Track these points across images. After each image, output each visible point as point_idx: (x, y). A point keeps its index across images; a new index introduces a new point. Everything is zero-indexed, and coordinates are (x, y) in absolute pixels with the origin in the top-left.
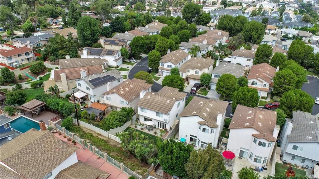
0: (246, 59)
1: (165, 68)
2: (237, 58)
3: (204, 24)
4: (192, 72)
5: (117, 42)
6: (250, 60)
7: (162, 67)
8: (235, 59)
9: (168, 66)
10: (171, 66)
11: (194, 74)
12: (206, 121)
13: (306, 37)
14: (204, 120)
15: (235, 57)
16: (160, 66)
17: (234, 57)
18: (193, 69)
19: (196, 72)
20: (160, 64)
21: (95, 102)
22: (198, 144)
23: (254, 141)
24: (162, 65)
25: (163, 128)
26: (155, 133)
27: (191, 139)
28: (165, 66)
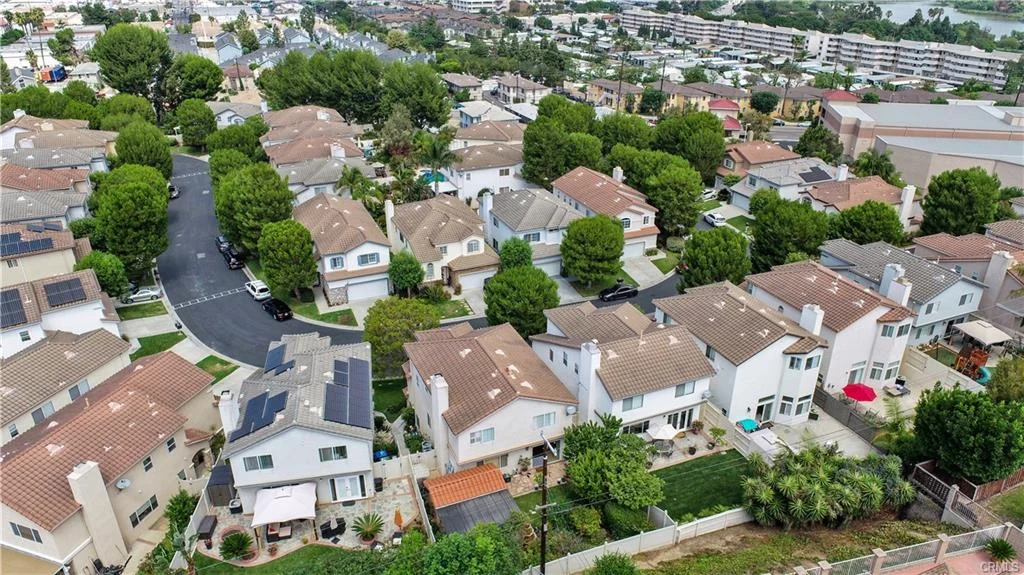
1: (349, 270)
2: (474, 175)
4: (455, 252)
7: (338, 269)
8: (468, 179)
9: (363, 259)
10: (373, 255)
11: (466, 254)
12: (803, 338)
14: (798, 339)
15: (468, 175)
16: (327, 267)
18: (460, 238)
19: (470, 248)
20: (327, 261)
21: (364, 495)
22: (782, 411)
23: (884, 334)
24: (335, 263)
25: (682, 426)
26: (692, 451)
27: (760, 409)
28: (351, 262)
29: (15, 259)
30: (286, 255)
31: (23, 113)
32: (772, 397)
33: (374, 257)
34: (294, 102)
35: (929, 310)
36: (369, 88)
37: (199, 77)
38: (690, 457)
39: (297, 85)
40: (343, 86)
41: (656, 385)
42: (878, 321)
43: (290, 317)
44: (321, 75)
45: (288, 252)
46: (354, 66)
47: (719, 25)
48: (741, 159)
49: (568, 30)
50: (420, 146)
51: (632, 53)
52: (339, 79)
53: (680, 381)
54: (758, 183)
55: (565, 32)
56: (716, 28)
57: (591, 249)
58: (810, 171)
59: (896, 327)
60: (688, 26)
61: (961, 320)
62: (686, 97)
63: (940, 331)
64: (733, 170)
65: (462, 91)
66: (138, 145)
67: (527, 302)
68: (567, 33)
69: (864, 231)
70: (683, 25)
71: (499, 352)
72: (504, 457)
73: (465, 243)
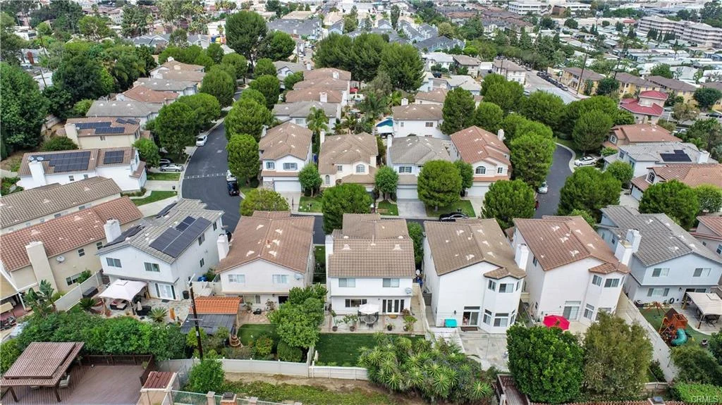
0: (424, 123)
1: (278, 171)
2: (406, 123)
3: (282, 57)
4: (348, 171)
5: (114, 125)
6: (431, 125)
7: (271, 169)
8: (402, 126)
9: (287, 166)
11: (355, 173)
12: (502, 268)
13: (473, 66)
14: (497, 268)
15: (402, 123)
16: (264, 167)
17: (400, 122)
18: (351, 161)
19: (358, 169)
20: (265, 163)
21: (175, 298)
22: (485, 321)
23: (594, 282)
24: (269, 165)
25: (396, 311)
26: (390, 328)
28: (279, 167)
29: (104, 136)
31: (173, 59)
32: (478, 308)
33: (293, 165)
34: (328, 65)
35: (657, 273)
36: (372, 60)
38: (387, 332)
40: (357, 57)
41: (368, 274)
42: (591, 271)
44: (345, 48)
46: (366, 44)
48: (623, 137)
52: (356, 52)
53: (386, 276)
54: (625, 156)
58: (674, 153)
59: (604, 279)
60: (696, 31)
65: (463, 68)
68: (586, 32)
72: (258, 297)
73: (355, 165)
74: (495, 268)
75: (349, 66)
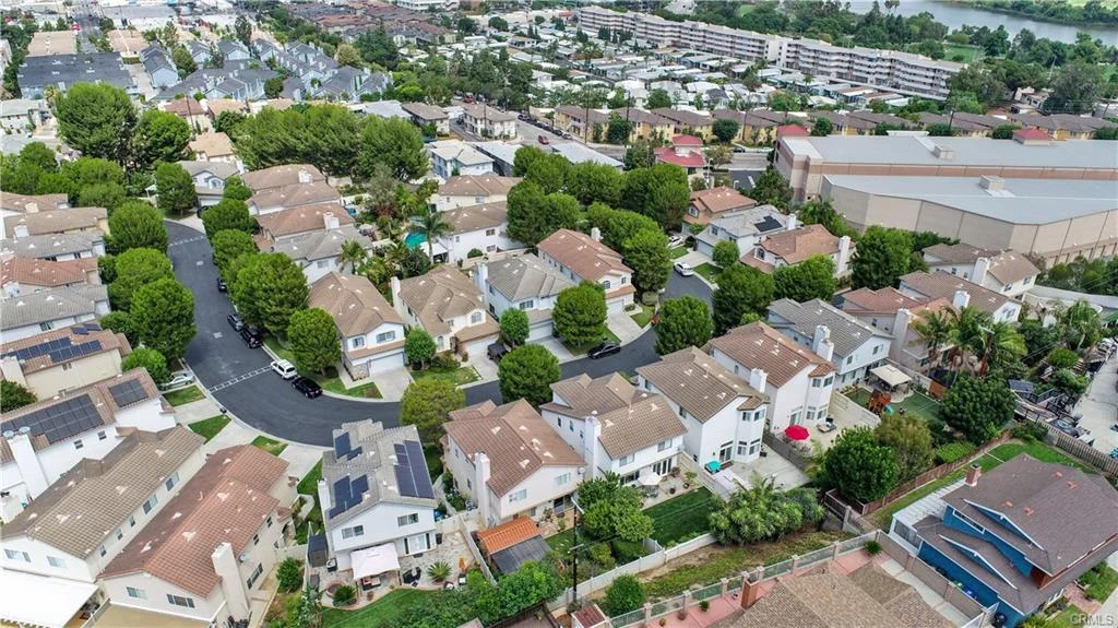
1: (369, 348)
4: (460, 324)
5: (76, 341)
7: (360, 347)
9: (382, 337)
10: (389, 332)
11: (470, 325)
13: (442, 120)
14: (747, 398)
15: (458, 237)
16: (350, 346)
17: (455, 237)
18: (465, 312)
19: (474, 319)
20: (350, 342)
21: (429, 547)
22: (739, 453)
23: (814, 385)
24: (356, 343)
25: (664, 472)
26: (673, 491)
27: (722, 453)
28: (371, 341)
29: (69, 363)
30: (315, 341)
32: (731, 443)
33: (391, 334)
35: (849, 361)
36: (347, 143)
37: (166, 135)
38: (672, 496)
39: (271, 142)
40: (320, 142)
41: (644, 444)
42: (810, 376)
43: (320, 393)
45: (316, 337)
47: (680, 27)
48: (704, 208)
49: (526, 32)
50: (404, 203)
51: (593, 61)
52: (315, 135)
53: (661, 440)
54: (719, 232)
55: (521, 34)
56: (677, 29)
57: (580, 317)
58: (764, 220)
59: (823, 380)
60: (649, 27)
61: (876, 365)
62: (652, 126)
63: (861, 375)
64: (697, 218)
65: (429, 123)
66: (135, 226)
67: (535, 377)
68: (525, 36)
69: (805, 288)
70: (644, 26)
71: (523, 428)
72: (533, 510)
73: (469, 316)
74: (745, 399)
75: (308, 157)
